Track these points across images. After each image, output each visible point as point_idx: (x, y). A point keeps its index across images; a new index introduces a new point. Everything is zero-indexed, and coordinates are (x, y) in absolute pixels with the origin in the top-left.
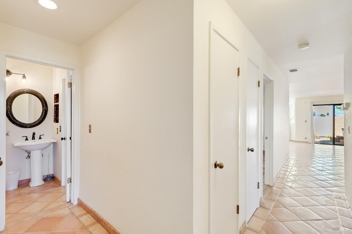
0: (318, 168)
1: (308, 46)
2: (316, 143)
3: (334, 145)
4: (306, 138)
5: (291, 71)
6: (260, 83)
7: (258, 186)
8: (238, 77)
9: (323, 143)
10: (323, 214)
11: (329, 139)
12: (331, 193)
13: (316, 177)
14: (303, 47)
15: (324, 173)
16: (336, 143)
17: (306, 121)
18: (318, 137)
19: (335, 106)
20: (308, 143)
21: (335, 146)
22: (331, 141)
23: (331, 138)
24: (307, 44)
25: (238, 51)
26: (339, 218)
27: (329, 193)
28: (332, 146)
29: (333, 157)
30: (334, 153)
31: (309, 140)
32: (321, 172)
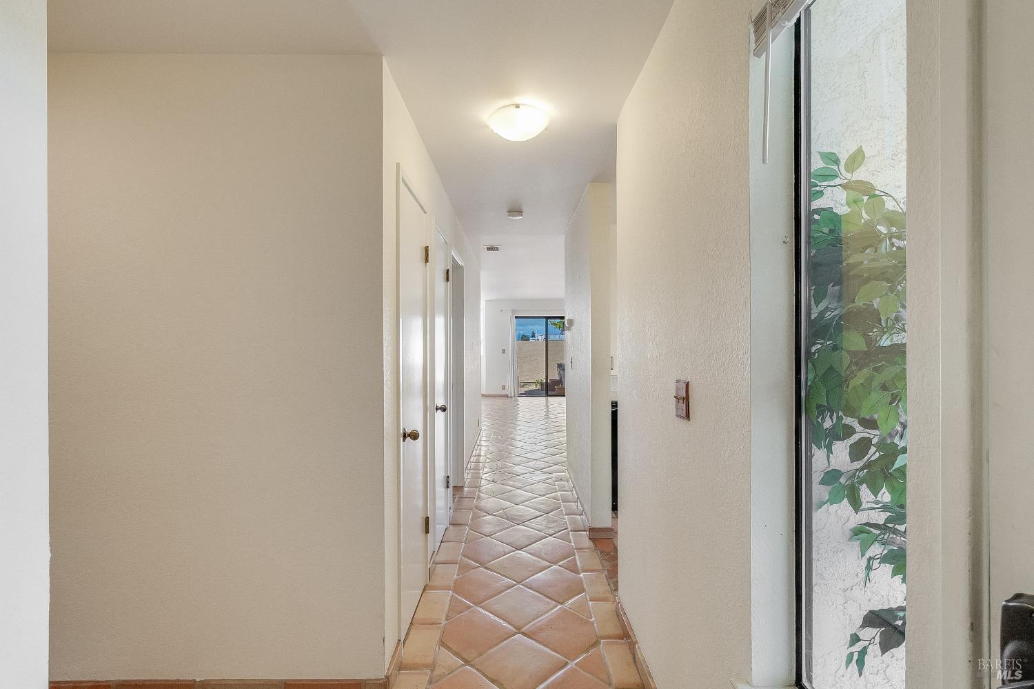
0: (528, 441)
1: (522, 215)
2: (521, 395)
3: (548, 396)
4: (504, 387)
5: (489, 249)
6: (449, 273)
7: (448, 482)
8: (426, 265)
9: (530, 394)
10: (541, 506)
11: (539, 387)
12: (551, 475)
13: (527, 455)
14: (516, 216)
15: (538, 448)
16: (550, 393)
17: (504, 351)
18: (522, 384)
19: (549, 321)
20: (507, 396)
21: (550, 398)
22: (542, 390)
23: (542, 384)
24: (520, 212)
25: (426, 213)
26: (562, 506)
27: (547, 476)
28: (544, 398)
29: (546, 418)
30: (547, 411)
31: (510, 390)
32: (534, 447)
